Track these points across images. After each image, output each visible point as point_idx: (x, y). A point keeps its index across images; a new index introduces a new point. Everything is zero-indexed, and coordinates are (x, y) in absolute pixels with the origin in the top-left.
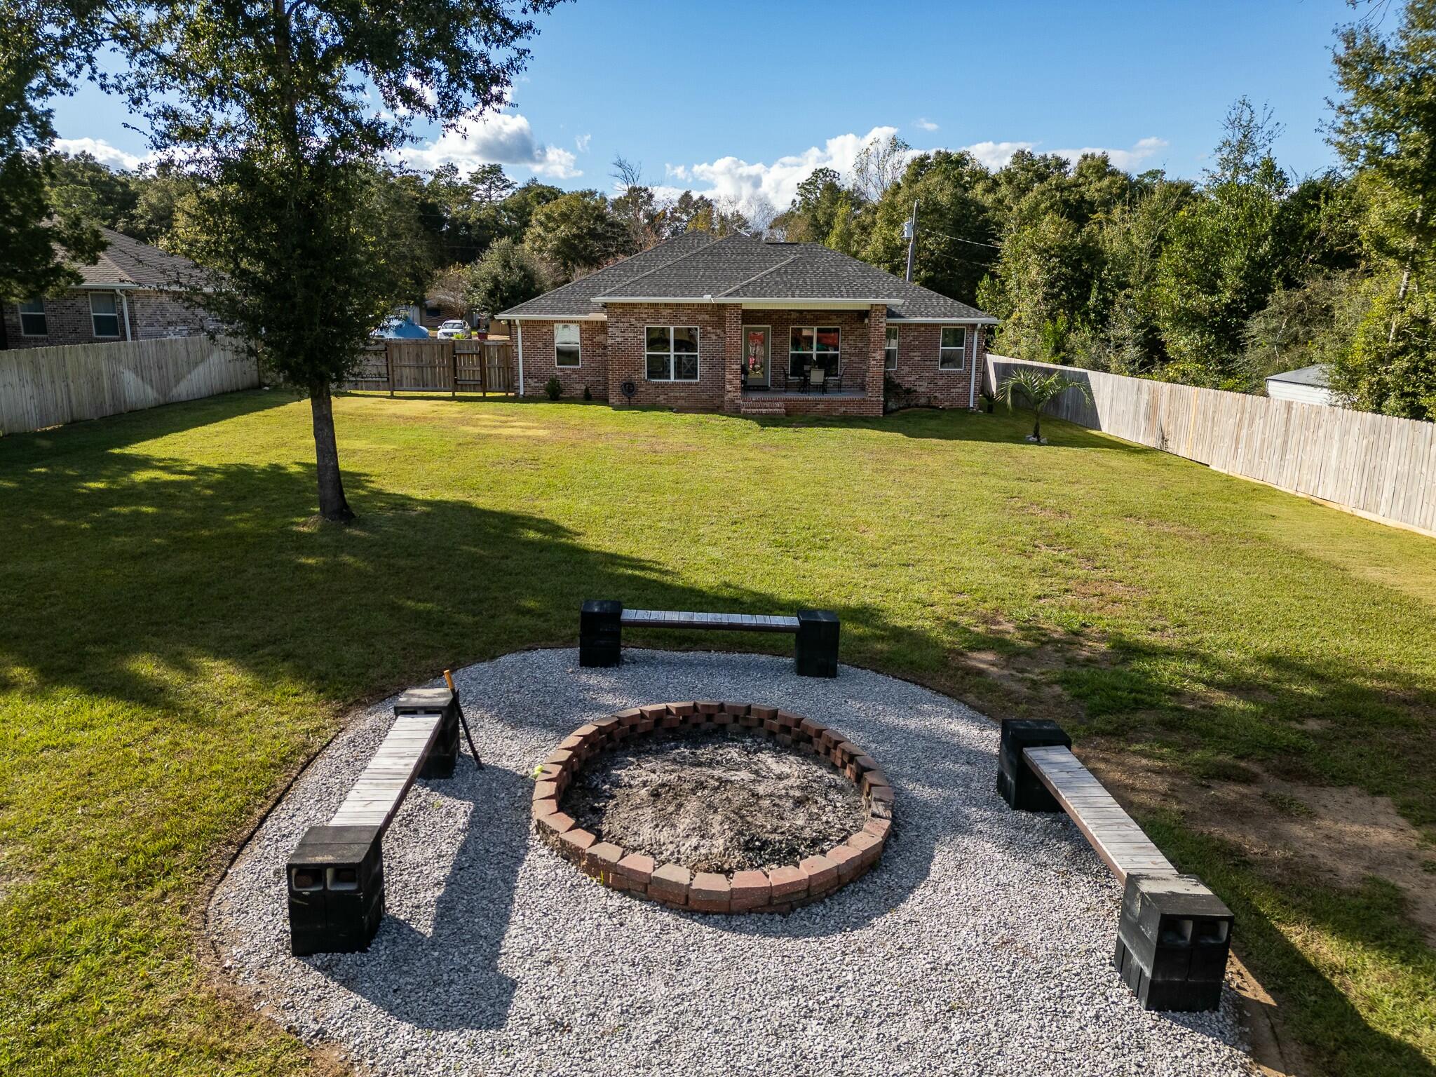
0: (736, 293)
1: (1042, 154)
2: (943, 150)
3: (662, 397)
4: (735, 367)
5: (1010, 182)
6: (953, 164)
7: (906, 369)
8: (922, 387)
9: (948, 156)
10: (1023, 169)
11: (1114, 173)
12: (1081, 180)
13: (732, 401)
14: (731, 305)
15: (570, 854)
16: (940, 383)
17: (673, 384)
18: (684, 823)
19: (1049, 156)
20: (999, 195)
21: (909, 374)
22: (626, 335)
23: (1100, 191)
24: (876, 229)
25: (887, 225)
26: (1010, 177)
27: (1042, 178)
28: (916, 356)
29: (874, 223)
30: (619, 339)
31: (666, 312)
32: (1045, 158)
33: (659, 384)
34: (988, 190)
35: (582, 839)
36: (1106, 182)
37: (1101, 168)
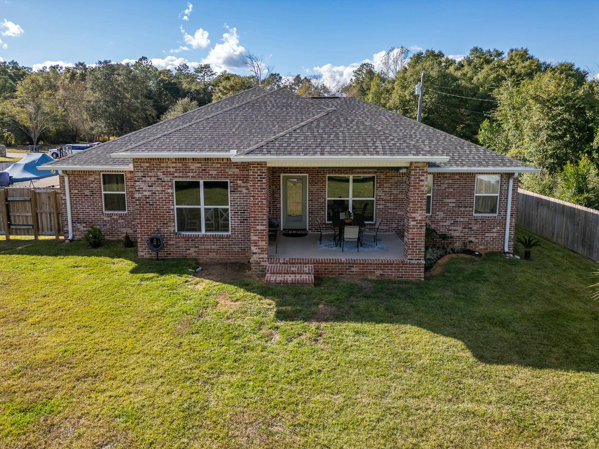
0: (260, 150)
1: (488, 49)
2: (430, 49)
3: (192, 250)
4: (259, 228)
5: (469, 65)
6: (436, 56)
7: (441, 215)
8: (457, 232)
9: (433, 52)
10: (477, 57)
11: (531, 58)
12: (512, 62)
13: (258, 263)
14: (253, 163)
16: (475, 228)
17: (204, 237)
19: (492, 50)
20: (464, 72)
21: (444, 219)
22: (153, 189)
23: (525, 67)
24: (395, 91)
25: (401, 89)
26: (470, 62)
27: (488, 62)
28: (451, 202)
29: (393, 88)
30: (147, 193)
31: (194, 166)
32: (489, 51)
33: (189, 237)
34: (457, 69)
36: (527, 63)
37: (524, 56)
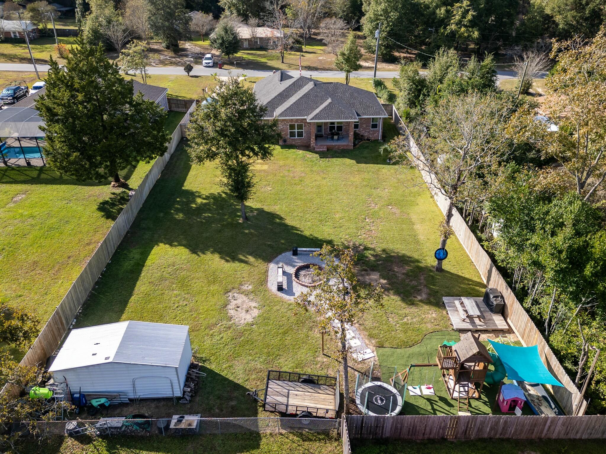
0: (314, 118)
3: (295, 142)
4: (313, 137)
7: (362, 129)
8: (366, 134)
13: (313, 147)
15: (297, 282)
16: (371, 133)
17: (297, 139)
18: (307, 279)
22: (284, 126)
28: (364, 126)
33: (293, 139)
35: (298, 281)
